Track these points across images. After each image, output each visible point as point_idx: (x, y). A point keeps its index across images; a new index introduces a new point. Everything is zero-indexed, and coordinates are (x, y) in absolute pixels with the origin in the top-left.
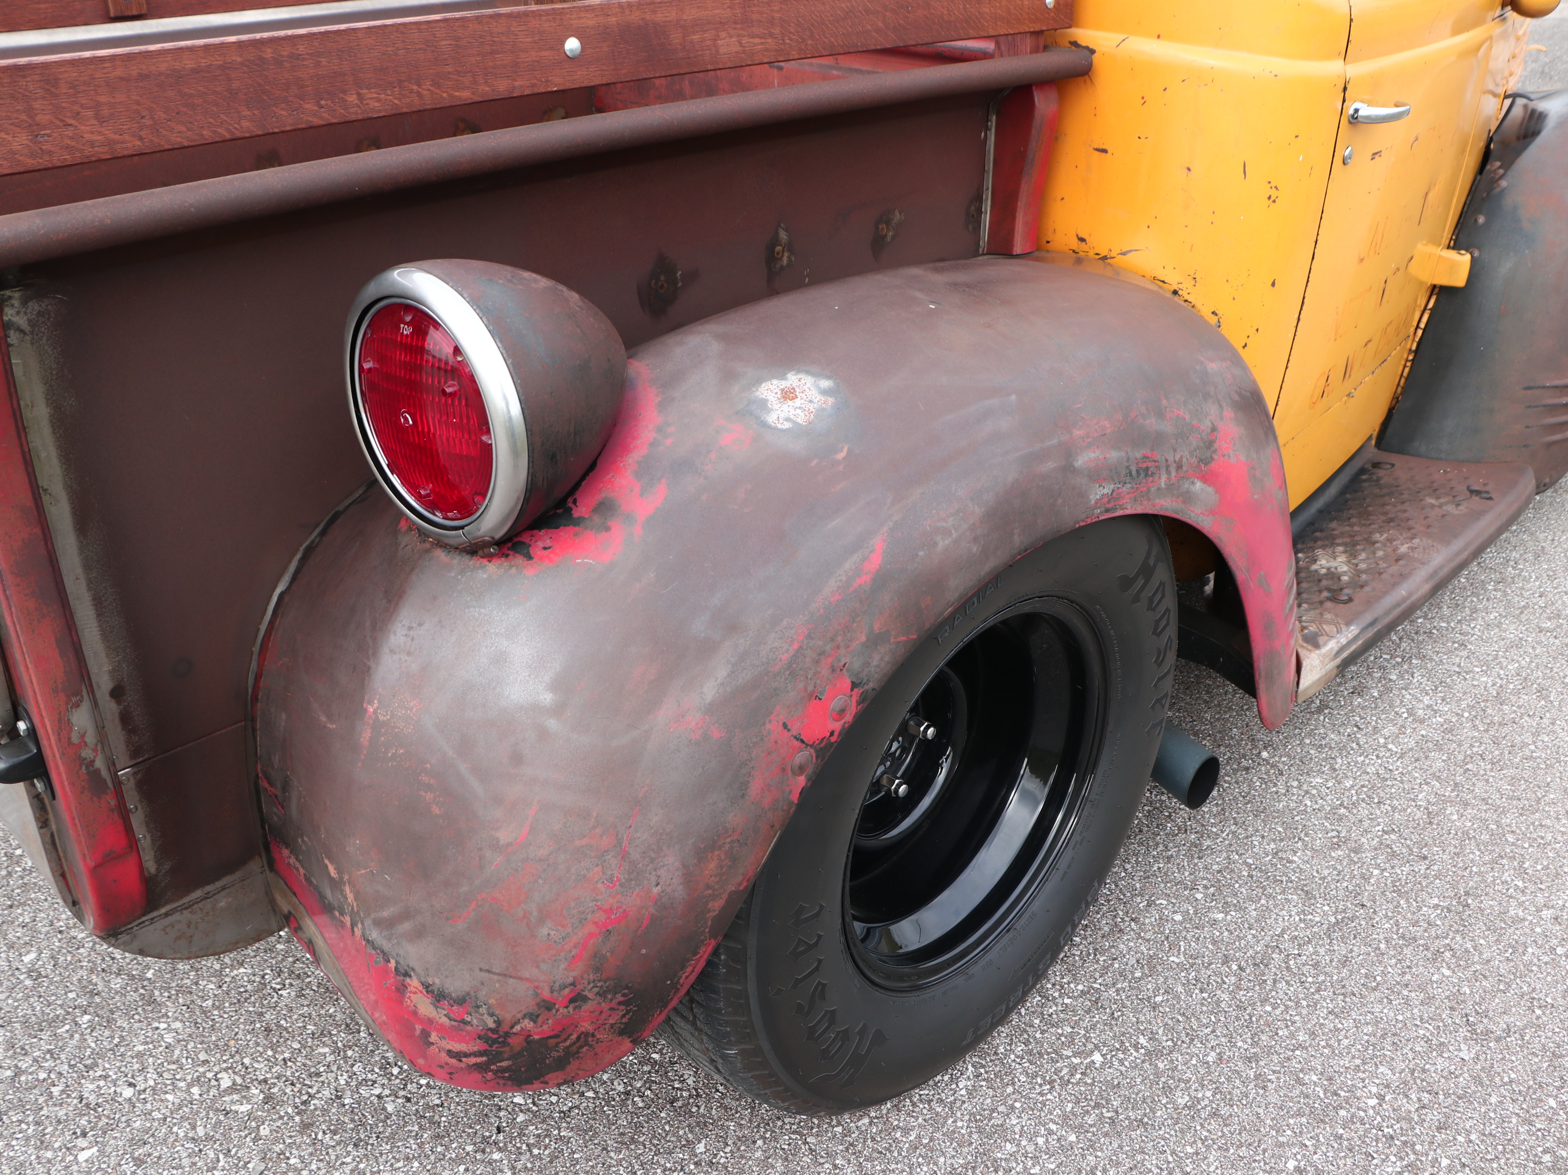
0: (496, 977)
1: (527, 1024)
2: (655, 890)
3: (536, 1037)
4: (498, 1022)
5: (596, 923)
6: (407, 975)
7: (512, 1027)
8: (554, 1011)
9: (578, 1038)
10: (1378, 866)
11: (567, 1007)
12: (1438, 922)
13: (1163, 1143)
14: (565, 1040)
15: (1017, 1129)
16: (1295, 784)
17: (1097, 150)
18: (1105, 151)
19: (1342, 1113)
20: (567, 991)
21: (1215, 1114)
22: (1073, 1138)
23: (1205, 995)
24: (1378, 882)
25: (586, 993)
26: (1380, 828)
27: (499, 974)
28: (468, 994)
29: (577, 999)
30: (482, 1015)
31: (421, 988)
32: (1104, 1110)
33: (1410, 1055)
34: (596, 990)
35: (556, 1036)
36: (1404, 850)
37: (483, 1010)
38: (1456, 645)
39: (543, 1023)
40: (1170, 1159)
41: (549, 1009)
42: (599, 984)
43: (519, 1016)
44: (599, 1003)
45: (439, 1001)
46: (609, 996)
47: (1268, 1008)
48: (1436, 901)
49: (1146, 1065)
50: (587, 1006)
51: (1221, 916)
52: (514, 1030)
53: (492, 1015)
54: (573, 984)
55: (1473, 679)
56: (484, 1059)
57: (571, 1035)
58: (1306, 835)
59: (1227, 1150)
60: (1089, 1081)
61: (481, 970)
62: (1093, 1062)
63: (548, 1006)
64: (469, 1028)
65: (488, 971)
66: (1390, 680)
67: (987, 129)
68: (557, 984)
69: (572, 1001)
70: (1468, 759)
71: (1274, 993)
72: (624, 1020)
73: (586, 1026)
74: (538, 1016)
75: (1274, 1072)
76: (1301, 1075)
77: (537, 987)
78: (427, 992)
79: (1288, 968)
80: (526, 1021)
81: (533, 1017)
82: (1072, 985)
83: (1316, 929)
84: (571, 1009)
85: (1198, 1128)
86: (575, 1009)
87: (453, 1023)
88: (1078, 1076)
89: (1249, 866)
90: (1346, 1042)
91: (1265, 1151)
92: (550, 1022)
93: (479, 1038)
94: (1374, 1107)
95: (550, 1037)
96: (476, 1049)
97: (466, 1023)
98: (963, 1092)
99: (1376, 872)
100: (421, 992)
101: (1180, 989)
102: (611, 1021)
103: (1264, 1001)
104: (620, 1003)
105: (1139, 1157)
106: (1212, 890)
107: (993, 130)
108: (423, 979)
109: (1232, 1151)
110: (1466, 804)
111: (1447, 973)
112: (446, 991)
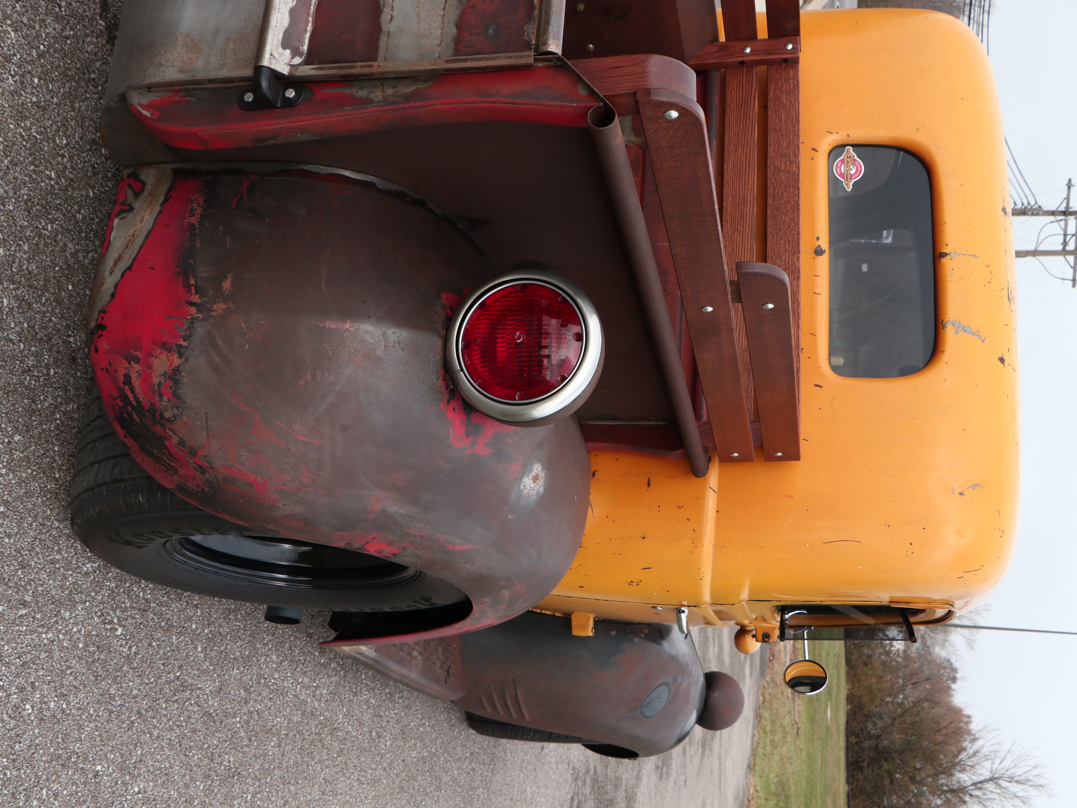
0: (204, 423)
1: (175, 440)
2: (280, 504)
3: (167, 443)
4: (169, 420)
5: (256, 479)
6: (181, 355)
7: (170, 429)
8: (190, 456)
9: (172, 466)
10: (241, 718)
11: (194, 463)
12: (223, 768)
13: (91, 695)
14: (169, 459)
15: (77, 612)
16: (270, 646)
17: (649, 480)
18: (649, 485)
19: (128, 777)
20: (207, 465)
21: (111, 712)
22: (81, 645)
23: (162, 667)
24: (234, 723)
25: (207, 474)
26: (259, 707)
27: (207, 425)
28: (185, 402)
29: (203, 470)
30: (172, 410)
31: (174, 365)
32: (97, 653)
33: (161, 794)
34: (211, 479)
35: (171, 455)
36: (251, 727)
37: (176, 411)
38: (354, 690)
39: (179, 449)
40: (85, 704)
41: (191, 453)
42: (215, 481)
43: (180, 435)
44: (201, 480)
45: (169, 378)
46: (207, 485)
47: (164, 706)
48: (232, 760)
49: (123, 660)
50: (198, 474)
51: (200, 649)
52: (167, 430)
53: (174, 416)
54: (212, 468)
55: (340, 711)
56: (135, 404)
57: (174, 463)
58: (248, 669)
59: (97, 731)
60: (108, 635)
61: (206, 413)
62: (117, 629)
63: (193, 452)
64: (157, 398)
65: (207, 419)
66: (330, 665)
67: (657, 421)
68: (210, 459)
69: (200, 467)
70: (301, 733)
71: (171, 704)
72: (190, 490)
73: (183, 472)
74: (183, 446)
75: (137, 730)
76: (139, 745)
77: (204, 448)
78: (173, 370)
79: (185, 703)
80: (178, 439)
81: (182, 443)
82: (149, 591)
83: (205, 705)
84: (194, 465)
85: (102, 708)
86: (195, 467)
87: (156, 387)
88: (109, 627)
89: (226, 648)
90: (159, 757)
91: (101, 750)
92: (181, 453)
93: (151, 404)
94: (134, 791)
95: (168, 451)
96: (141, 399)
97: (161, 396)
98: (85, 569)
99: (238, 719)
100: (171, 365)
101: (161, 652)
102: (188, 484)
103: (167, 702)
104: (203, 489)
105: (81, 687)
106: (210, 636)
107: (656, 423)
108: (182, 368)
109: (97, 733)
110: (279, 746)
111: (201, 788)
112: (181, 386)
